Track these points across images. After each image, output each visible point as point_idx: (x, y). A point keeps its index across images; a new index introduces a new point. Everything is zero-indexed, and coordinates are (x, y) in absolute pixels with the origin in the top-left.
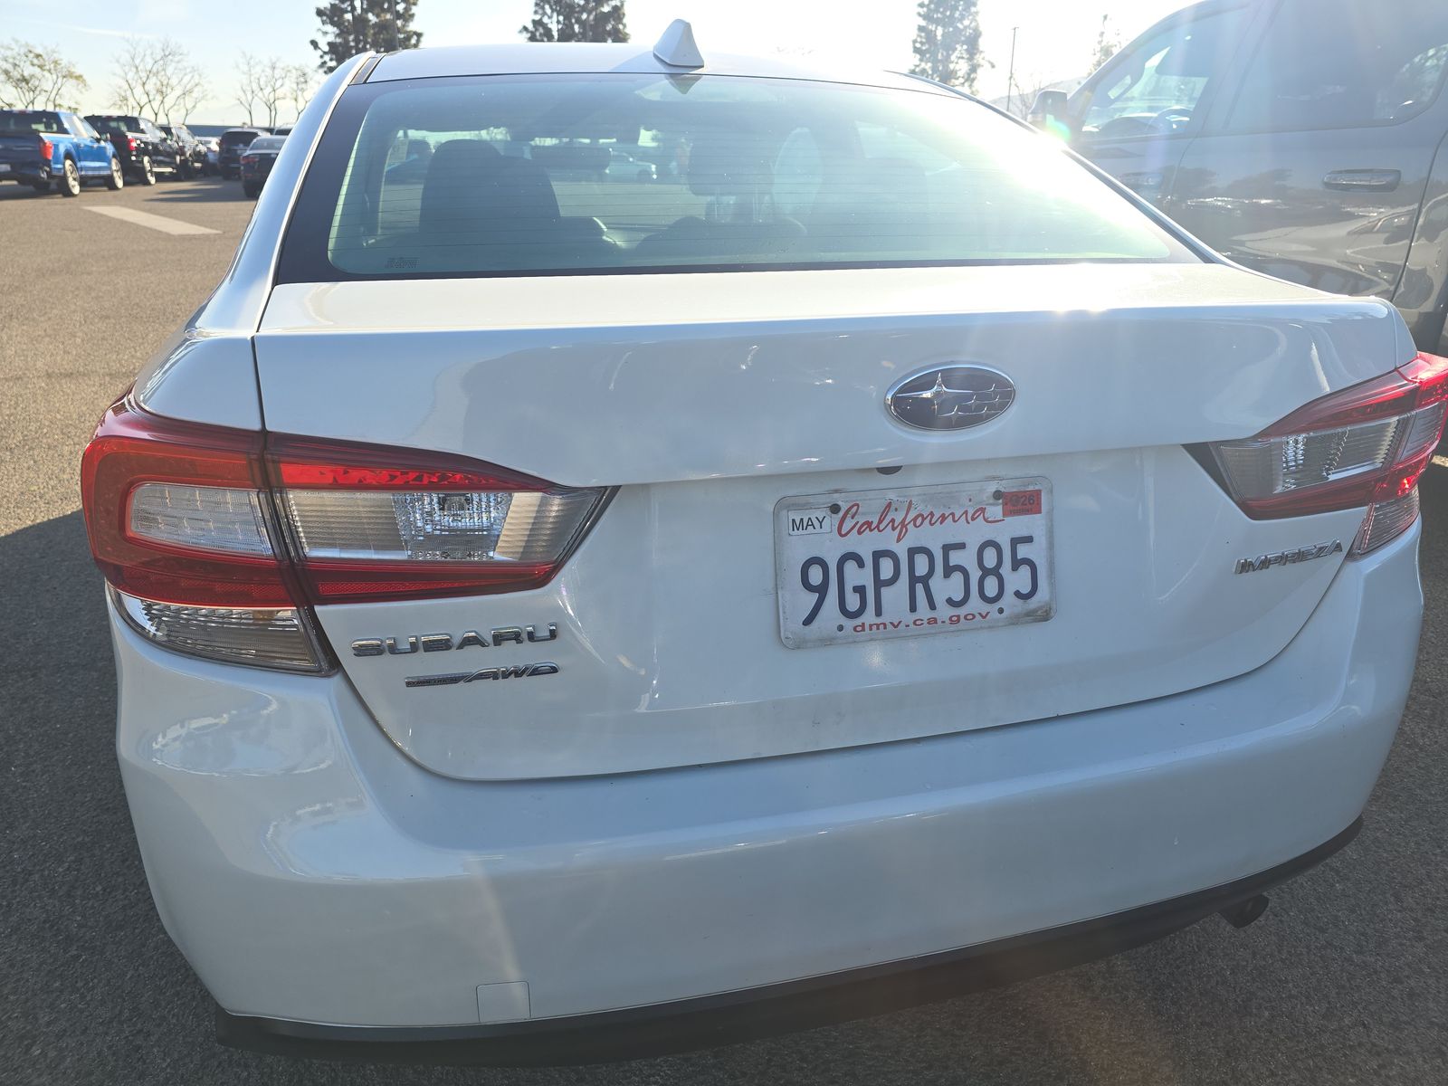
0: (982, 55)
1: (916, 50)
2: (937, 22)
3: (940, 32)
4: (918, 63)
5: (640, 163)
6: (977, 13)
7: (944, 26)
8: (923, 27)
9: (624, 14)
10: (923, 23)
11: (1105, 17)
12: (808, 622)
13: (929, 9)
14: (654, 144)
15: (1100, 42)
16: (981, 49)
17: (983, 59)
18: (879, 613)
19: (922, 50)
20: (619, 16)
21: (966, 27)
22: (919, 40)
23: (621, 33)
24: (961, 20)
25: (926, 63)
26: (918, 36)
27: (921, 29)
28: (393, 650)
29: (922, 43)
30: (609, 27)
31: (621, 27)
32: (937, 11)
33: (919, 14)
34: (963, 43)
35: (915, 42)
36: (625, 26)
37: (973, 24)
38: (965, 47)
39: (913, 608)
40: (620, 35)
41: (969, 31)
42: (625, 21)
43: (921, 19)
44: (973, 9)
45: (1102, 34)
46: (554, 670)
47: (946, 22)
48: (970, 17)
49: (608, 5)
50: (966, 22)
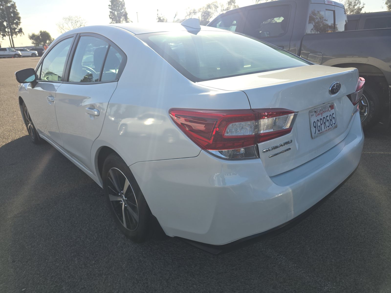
0: (129, 19)
1: (110, 18)
2: (115, 10)
3: (116, 13)
4: (112, 21)
5: (31, 51)
6: (125, 8)
7: (117, 12)
8: (111, 12)
9: (16, 7)
10: (111, 11)
11: (158, 10)
12: (315, 133)
13: (112, 7)
14: (33, 45)
15: (158, 16)
16: (128, 18)
17: (129, 20)
18: (322, 130)
19: (112, 18)
20: (14, 7)
21: (123, 12)
22: (111, 15)
23: (16, 12)
24: (121, 10)
25: (114, 21)
26: (110, 14)
27: (110, 12)
28: (269, 150)
29: (112, 16)
30: (11, 10)
31: (15, 10)
32: (114, 7)
33: (109, 8)
34: (123, 16)
35: (110, 16)
36: (17, 10)
37: (125, 11)
38: (124, 17)
39: (325, 129)
40: (16, 13)
41: (124, 13)
42: (17, 8)
43: (110, 9)
44: (124, 7)
45: (158, 14)
46: (290, 149)
47: (118, 10)
48: (124, 9)
49: (10, 4)
50: (123, 11)
